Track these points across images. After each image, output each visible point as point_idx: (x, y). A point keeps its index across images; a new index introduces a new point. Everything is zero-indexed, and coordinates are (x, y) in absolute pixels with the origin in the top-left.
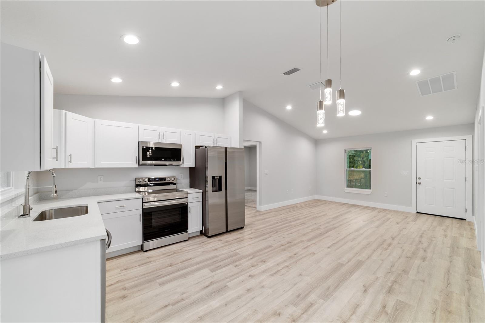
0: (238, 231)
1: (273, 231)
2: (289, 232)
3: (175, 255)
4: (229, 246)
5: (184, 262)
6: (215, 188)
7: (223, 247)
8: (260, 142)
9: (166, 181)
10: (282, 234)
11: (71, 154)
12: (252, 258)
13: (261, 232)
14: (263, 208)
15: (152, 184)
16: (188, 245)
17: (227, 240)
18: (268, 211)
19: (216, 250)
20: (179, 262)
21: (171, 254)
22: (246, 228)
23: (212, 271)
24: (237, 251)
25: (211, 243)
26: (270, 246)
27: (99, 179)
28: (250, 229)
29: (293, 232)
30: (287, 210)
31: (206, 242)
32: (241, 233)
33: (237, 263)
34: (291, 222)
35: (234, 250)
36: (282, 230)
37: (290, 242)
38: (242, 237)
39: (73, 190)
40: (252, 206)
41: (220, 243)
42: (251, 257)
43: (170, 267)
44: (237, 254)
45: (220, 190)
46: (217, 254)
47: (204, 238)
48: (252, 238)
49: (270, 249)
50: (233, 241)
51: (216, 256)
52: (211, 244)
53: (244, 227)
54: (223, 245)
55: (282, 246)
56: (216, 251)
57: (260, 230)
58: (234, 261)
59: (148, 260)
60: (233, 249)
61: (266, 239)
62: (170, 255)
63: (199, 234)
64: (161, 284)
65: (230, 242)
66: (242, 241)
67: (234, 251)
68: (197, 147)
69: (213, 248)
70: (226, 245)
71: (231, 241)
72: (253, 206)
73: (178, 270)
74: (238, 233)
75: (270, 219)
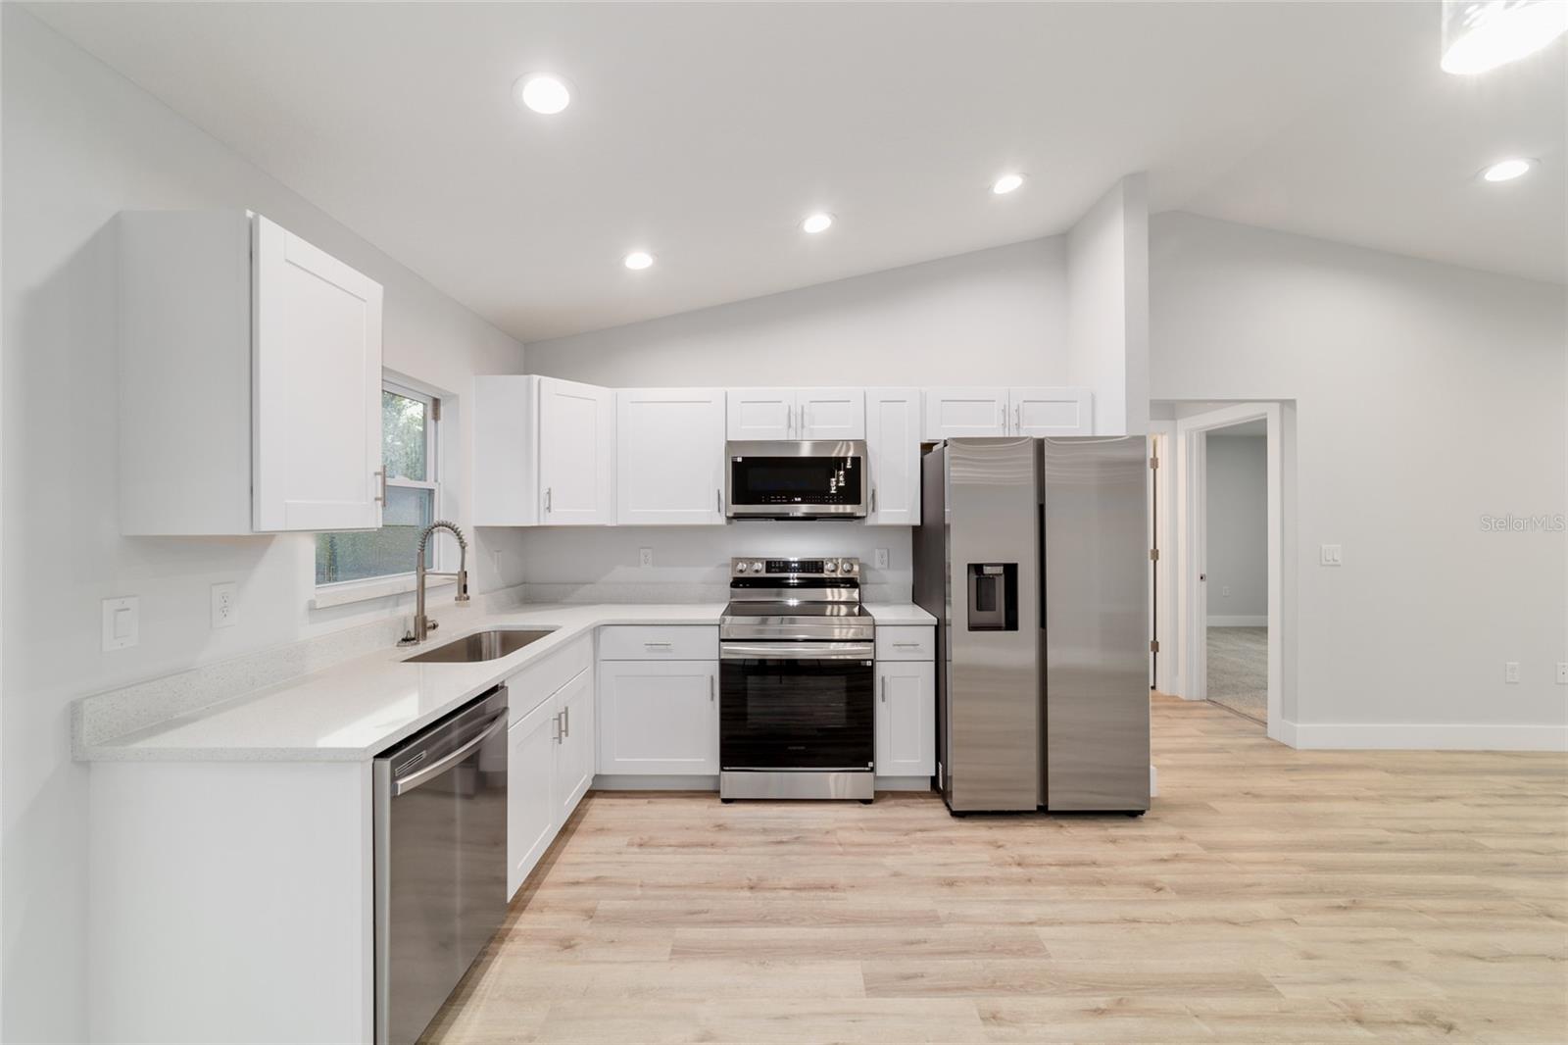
0: (1106, 825)
1: (1321, 891)
2: (1466, 941)
3: (796, 848)
4: (1018, 888)
5: (803, 894)
6: (986, 617)
7: (987, 881)
8: (1288, 405)
9: (823, 572)
10: (1394, 933)
11: (550, 489)
12: (1099, 1012)
13: (1236, 868)
14: (1310, 734)
15: (796, 581)
16: (861, 825)
17: (1027, 851)
18: (1344, 759)
19: (951, 883)
20: (788, 884)
21: (784, 838)
22: (1156, 819)
23: (875, 987)
24: (1044, 932)
25: (950, 842)
26: (1256, 985)
27: (642, 557)
28: (1173, 831)
29: (1502, 957)
30: (1502, 783)
31: (933, 834)
32: (1114, 841)
33: (1005, 1003)
34: (1507, 869)
35: (1033, 918)
36: (1401, 903)
37: (1443, 1018)
38: (1110, 864)
39: (587, 583)
40: (1245, 711)
41: (985, 855)
42: (1101, 1001)
43: (748, 894)
44: (1034, 948)
45: (1011, 624)
46: (943, 911)
47: (934, 813)
48: (1159, 889)
49: (1250, 1004)
50: (1053, 869)
51: (933, 920)
52: (948, 847)
53: (1142, 812)
54: (996, 872)
55: (1359, 1021)
56: (945, 890)
57: (1236, 855)
58: (995, 985)
59: (711, 837)
60: (1030, 912)
61: (1256, 922)
62: (781, 842)
63: (929, 789)
64: (681, 952)
65: (1034, 872)
66: (1099, 883)
67: (1031, 923)
68: (927, 448)
69: (944, 873)
70: (1008, 881)
71: (1040, 865)
72: (1255, 712)
73: (763, 920)
74: (1102, 833)
75: (1338, 807)
